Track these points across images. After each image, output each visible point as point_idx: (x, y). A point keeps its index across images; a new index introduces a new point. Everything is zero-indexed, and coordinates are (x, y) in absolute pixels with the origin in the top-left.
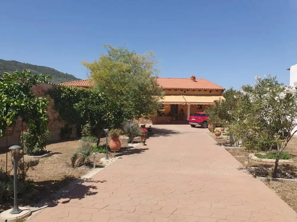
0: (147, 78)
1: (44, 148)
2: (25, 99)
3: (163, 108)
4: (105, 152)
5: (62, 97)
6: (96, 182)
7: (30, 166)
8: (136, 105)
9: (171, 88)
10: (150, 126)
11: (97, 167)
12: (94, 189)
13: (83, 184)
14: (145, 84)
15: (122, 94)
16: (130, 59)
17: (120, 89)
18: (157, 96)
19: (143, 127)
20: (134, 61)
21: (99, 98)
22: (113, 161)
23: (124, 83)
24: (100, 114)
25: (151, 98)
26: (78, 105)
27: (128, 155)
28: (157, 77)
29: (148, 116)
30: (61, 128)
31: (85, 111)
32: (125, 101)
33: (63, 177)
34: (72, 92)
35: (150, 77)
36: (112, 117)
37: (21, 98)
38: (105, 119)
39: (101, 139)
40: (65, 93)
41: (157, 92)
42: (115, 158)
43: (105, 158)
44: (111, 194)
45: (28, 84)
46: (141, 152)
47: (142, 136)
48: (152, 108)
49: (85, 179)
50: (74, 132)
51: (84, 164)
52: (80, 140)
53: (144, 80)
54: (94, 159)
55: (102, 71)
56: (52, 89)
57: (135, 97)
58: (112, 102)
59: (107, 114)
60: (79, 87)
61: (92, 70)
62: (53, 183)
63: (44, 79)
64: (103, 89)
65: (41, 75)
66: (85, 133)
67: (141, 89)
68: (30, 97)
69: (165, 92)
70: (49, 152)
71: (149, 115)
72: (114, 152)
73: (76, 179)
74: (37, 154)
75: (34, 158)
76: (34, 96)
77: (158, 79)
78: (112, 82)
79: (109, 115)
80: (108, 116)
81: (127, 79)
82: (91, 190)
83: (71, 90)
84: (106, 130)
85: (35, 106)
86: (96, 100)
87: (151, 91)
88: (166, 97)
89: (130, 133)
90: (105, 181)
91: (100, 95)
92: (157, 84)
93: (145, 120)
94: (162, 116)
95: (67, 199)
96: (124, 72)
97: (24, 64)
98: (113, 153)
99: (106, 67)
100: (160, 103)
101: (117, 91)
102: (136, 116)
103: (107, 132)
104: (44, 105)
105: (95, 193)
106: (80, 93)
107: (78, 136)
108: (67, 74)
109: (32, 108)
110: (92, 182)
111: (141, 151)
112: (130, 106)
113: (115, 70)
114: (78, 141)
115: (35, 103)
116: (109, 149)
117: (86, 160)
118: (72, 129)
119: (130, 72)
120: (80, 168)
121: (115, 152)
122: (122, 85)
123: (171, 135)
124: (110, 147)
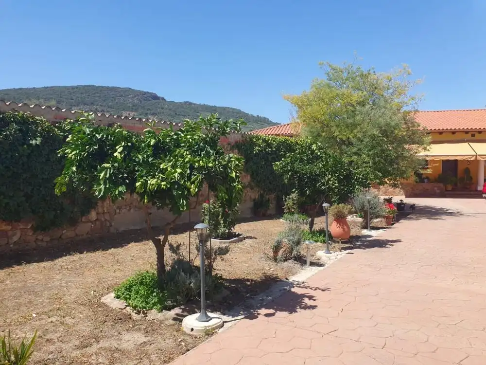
0: (395, 114)
1: (232, 228)
2: (213, 158)
3: (428, 168)
4: (324, 242)
5: (255, 153)
6: (314, 289)
7: (219, 254)
8: (375, 163)
9: (443, 129)
10: (401, 200)
11: (312, 264)
12: (311, 300)
13: (293, 290)
14: (393, 124)
15: (351, 144)
16: (364, 83)
17: (346, 135)
18: (414, 146)
19: (389, 201)
20: (372, 85)
21: (313, 152)
22: (339, 257)
23: (354, 125)
24: (314, 179)
25: (403, 149)
26: (280, 164)
27: (363, 249)
28: (416, 111)
29: (397, 181)
30: (254, 200)
31: (290, 173)
32: (354, 157)
33: (261, 275)
34: (269, 145)
35: (402, 110)
36: (336, 183)
37: (208, 155)
38: (323, 187)
39: (317, 220)
40: (260, 146)
41: (416, 137)
42: (341, 253)
43: (324, 251)
44: (340, 312)
45: (215, 135)
46: (387, 246)
47: (387, 218)
48: (405, 167)
49: (295, 283)
50: (272, 206)
51: (292, 258)
52: (281, 220)
53: (391, 118)
54: (307, 251)
55: (316, 107)
56: (241, 141)
57: (373, 148)
58: (335, 158)
59: (327, 178)
60: (279, 135)
61: (300, 108)
62: (249, 283)
63: (235, 126)
64: (316, 137)
65: (232, 120)
66: (289, 209)
67: (384, 133)
68: (219, 154)
69: (430, 137)
70: (239, 235)
71: (400, 181)
72: (338, 242)
73: (281, 281)
74: (224, 237)
75: (221, 243)
76: (223, 153)
77: (418, 114)
78: (332, 124)
79: (329, 179)
80: (328, 182)
81: (358, 118)
82: (306, 301)
83: (268, 140)
84: (325, 205)
85: (225, 167)
86: (307, 156)
87: (404, 136)
88: (433, 146)
89: (366, 213)
90: (328, 289)
91: (314, 147)
92: (416, 124)
93: (391, 190)
94: (424, 182)
95: (271, 311)
96: (353, 106)
97: (200, 105)
98: (337, 244)
99: (323, 100)
100: (421, 158)
101: (341, 139)
102: (376, 182)
103: (326, 208)
104: (238, 165)
105: (314, 307)
106: (281, 145)
107: (279, 213)
108: (258, 116)
109: (221, 170)
110: (306, 288)
111: (387, 244)
112: (365, 165)
113: (338, 105)
114: (278, 220)
115: (225, 163)
116: (331, 237)
117: (295, 253)
118: (270, 202)
119: (363, 106)
120: (285, 263)
121: (340, 242)
122: (350, 129)
123: (444, 217)
124: (332, 233)
